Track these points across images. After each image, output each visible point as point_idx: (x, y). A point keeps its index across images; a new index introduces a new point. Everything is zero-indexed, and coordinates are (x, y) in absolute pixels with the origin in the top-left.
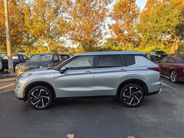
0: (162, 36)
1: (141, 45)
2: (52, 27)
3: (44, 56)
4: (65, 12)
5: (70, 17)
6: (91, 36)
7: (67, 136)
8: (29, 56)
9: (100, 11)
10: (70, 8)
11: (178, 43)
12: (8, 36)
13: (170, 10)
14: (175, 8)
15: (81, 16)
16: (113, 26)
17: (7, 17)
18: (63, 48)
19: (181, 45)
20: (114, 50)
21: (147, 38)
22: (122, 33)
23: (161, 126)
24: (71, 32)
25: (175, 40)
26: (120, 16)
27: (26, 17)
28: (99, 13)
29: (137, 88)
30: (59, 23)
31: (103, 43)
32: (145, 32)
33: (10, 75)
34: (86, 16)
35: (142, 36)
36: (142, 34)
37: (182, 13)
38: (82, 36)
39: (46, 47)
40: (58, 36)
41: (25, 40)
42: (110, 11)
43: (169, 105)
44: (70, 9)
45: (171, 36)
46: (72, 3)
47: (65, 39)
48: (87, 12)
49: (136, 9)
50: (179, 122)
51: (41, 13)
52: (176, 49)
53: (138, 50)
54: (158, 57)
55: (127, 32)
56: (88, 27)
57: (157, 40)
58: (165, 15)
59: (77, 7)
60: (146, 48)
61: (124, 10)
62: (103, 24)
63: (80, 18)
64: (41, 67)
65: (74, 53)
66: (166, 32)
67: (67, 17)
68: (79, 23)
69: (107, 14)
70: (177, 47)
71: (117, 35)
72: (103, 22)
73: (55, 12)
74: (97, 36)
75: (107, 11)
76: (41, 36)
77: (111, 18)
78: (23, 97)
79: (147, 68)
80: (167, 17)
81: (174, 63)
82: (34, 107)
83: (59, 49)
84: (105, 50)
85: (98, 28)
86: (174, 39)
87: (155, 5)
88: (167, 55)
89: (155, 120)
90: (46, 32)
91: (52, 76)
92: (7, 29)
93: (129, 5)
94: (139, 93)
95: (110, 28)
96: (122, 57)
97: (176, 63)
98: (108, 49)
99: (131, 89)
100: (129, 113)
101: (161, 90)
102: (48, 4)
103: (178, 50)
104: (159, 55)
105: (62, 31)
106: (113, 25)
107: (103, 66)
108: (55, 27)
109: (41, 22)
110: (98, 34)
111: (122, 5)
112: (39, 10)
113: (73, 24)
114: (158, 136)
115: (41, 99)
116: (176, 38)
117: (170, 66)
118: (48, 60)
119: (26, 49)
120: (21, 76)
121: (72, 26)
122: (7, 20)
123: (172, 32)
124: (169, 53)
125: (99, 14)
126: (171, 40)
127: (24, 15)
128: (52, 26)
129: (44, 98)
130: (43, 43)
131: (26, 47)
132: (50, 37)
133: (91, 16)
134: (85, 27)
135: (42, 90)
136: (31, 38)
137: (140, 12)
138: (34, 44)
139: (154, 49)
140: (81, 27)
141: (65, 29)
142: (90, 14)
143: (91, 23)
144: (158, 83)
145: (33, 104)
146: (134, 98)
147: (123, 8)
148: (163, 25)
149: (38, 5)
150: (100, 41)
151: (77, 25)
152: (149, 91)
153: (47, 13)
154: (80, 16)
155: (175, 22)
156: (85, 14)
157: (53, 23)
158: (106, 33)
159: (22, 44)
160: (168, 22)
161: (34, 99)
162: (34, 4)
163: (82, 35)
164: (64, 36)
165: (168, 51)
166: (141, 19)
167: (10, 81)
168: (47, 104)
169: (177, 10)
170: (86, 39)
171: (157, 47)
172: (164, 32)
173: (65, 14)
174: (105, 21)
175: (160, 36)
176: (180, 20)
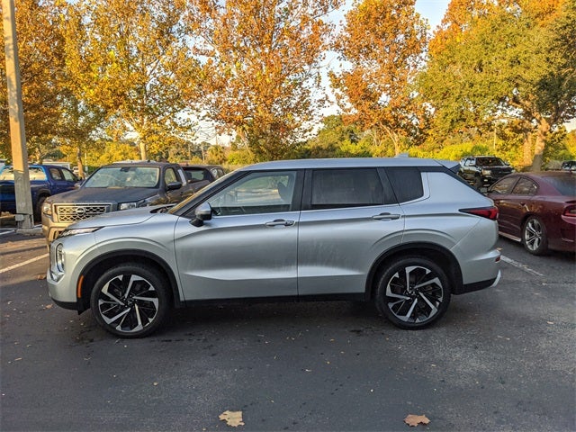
0: (493, 112)
1: (429, 139)
2: (152, 81)
3: (133, 173)
4: (194, 32)
5: (210, 47)
6: (275, 109)
7: (222, 417)
8: (78, 171)
9: (305, 30)
10: (211, 21)
11: (545, 134)
12: (14, 108)
13: (520, 31)
14: (536, 24)
15: (246, 44)
16: (345, 77)
17: (11, 47)
18: (186, 145)
19: (552, 138)
20: (347, 154)
21: (449, 118)
22: (373, 99)
23: (503, 383)
24: (213, 97)
25: (535, 122)
26: (366, 46)
27: (69, 47)
28: (302, 36)
29: (428, 271)
30: (173, 68)
31: (315, 131)
32: (443, 98)
33: (24, 230)
34: (260, 44)
35: (433, 110)
36: (435, 103)
37: (557, 40)
38: (249, 108)
39: (132, 144)
40: (170, 109)
41: (65, 119)
42: (337, 31)
43: (523, 321)
44: (209, 23)
45: (521, 110)
46: (218, 4)
47: (194, 118)
48: (263, 35)
49: (415, 25)
50: (555, 372)
51: (118, 34)
52: (536, 152)
53: (421, 154)
54: (484, 177)
55: (389, 99)
56: (268, 80)
57: (479, 123)
58: (504, 46)
59: (233, 18)
60: (445, 149)
61: (379, 28)
62: (313, 71)
63: (243, 52)
64: (124, 206)
65: (221, 163)
66: (507, 99)
67: (200, 48)
68: (239, 68)
69: (327, 40)
70: (539, 147)
71: (356, 107)
72: (313, 64)
73: (162, 32)
74: (296, 110)
75: (327, 31)
76: (117, 106)
77: (340, 54)
78: (75, 301)
79: (460, 210)
80: (510, 53)
81: (536, 193)
82: (110, 332)
83: (173, 149)
84: (317, 152)
85: (297, 84)
86: (531, 121)
87: (475, 13)
88: (509, 170)
89: (483, 366)
90: (133, 95)
91: (167, 233)
92: (11, 85)
93: (394, 12)
94: (434, 284)
95: (336, 83)
96: (382, 174)
97: (540, 194)
98: (327, 150)
99: (411, 273)
100: (405, 346)
101: (499, 275)
102: (139, 6)
103: (544, 154)
104: (487, 169)
105: (185, 91)
106: (346, 75)
107: (325, 203)
108: (164, 80)
109: (117, 62)
110: (299, 102)
111: (375, 14)
112: (112, 25)
113: (218, 72)
114: (496, 413)
115: (132, 306)
116: (538, 117)
117: (523, 205)
118: (147, 184)
119: (69, 148)
120: (68, 233)
121: (215, 78)
122: (12, 56)
123: (527, 98)
124: (516, 164)
125: (302, 41)
126: (523, 122)
127: (63, 41)
128: (151, 76)
129: (140, 303)
130: (125, 129)
131: (68, 141)
132: (147, 111)
133: (276, 46)
134: (259, 81)
135: (134, 278)
136: (83, 113)
137: (428, 35)
138: (94, 132)
139: (469, 150)
140: (245, 81)
141: (192, 85)
142: (274, 40)
143: (277, 67)
144: (492, 255)
145: (109, 321)
146: (421, 299)
147: (376, 22)
148: (500, 77)
149: (106, 10)
150: (305, 125)
151: (233, 75)
152: (466, 280)
153: (137, 35)
154: (242, 44)
155: (537, 70)
156: (258, 39)
157: (155, 67)
158: (322, 101)
159: (54, 133)
160: (515, 68)
161: (109, 306)
162: (95, 6)
163: (249, 104)
164: (192, 108)
165: (514, 159)
166: (431, 56)
167: (24, 251)
168: (151, 320)
169: (543, 30)
170: (261, 120)
171: (478, 144)
172: (502, 100)
173: (193, 39)
174: (321, 64)
175: (490, 112)
176: (552, 63)
